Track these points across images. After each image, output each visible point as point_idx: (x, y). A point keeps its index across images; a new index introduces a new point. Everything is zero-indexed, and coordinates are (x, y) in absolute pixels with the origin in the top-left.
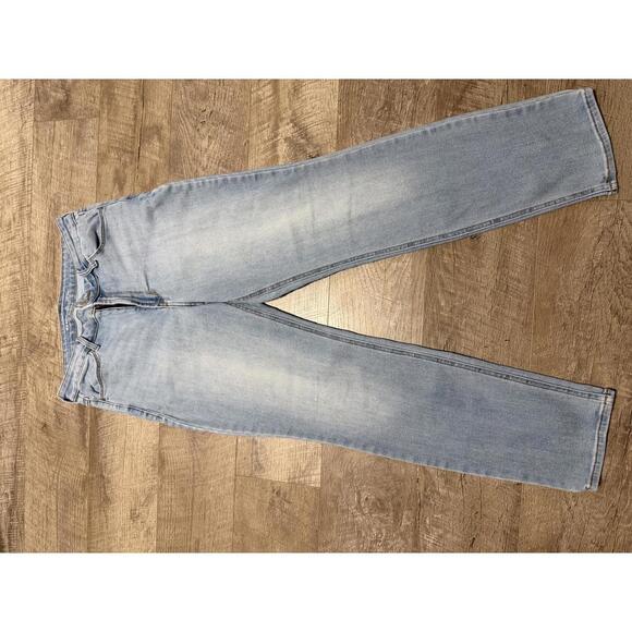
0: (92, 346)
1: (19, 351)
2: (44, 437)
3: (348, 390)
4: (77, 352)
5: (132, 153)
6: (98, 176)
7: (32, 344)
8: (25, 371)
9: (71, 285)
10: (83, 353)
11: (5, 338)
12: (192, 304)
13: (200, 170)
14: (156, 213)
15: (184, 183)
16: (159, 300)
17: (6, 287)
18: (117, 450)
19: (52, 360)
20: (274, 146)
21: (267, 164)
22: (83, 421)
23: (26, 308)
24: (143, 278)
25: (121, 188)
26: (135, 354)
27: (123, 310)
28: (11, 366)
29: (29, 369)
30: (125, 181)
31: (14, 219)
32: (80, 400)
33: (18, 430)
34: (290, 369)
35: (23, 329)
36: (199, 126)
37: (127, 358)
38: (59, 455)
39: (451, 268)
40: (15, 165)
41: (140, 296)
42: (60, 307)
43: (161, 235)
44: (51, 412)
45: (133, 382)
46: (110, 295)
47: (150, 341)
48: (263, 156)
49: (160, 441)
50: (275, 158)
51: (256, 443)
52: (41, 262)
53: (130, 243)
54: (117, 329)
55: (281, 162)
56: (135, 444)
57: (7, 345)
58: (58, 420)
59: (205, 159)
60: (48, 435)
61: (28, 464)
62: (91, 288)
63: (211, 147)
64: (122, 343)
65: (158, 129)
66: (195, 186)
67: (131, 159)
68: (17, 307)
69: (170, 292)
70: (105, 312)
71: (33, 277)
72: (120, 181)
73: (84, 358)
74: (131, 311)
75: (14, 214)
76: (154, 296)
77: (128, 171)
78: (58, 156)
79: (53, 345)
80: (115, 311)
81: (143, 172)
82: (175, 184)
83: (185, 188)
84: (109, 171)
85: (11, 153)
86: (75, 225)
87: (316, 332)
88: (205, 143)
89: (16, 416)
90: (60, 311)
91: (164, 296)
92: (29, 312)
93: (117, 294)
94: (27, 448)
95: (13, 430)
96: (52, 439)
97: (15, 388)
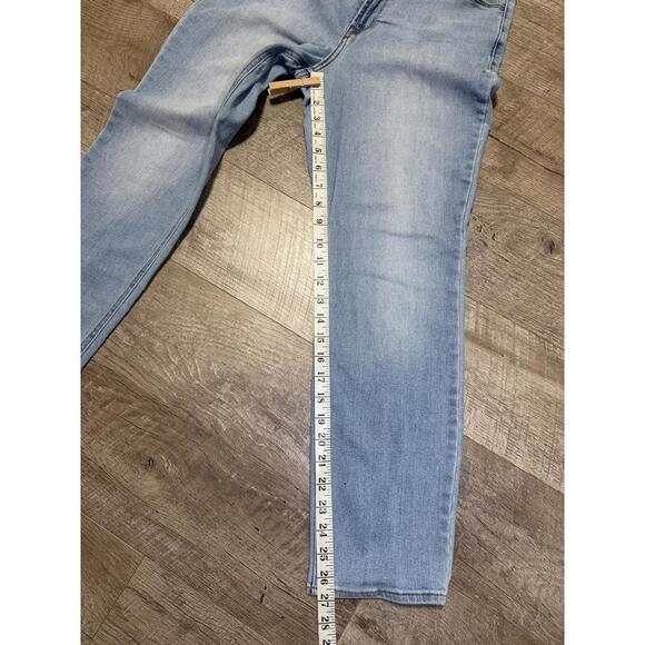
36: (479, 223)
39: (132, 419)
65: (507, 172)
69: (359, 46)
78: (551, 40)
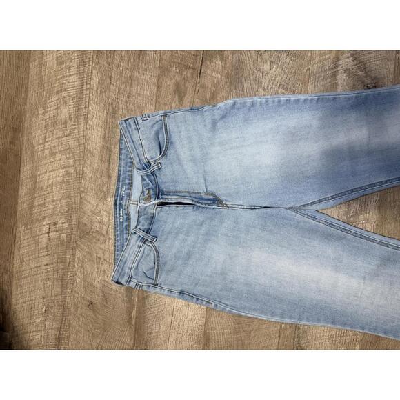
0: (148, 237)
1: (69, 236)
2: (90, 313)
3: (390, 289)
4: (133, 241)
5: (194, 69)
6: (159, 87)
7: (83, 231)
8: (73, 255)
9: (127, 181)
10: (139, 243)
11: (55, 224)
12: (252, 208)
13: (261, 90)
14: (219, 124)
15: (248, 100)
16: (217, 201)
17: (58, 179)
18: (163, 328)
19: (102, 246)
20: (334, 75)
21: (326, 90)
22: (130, 301)
23: (78, 200)
24: (202, 181)
25: (181, 100)
26: (193, 247)
27: (181, 208)
28: (59, 250)
29: (78, 254)
30: (185, 93)
31: (70, 118)
32: (133, 284)
33: (63, 306)
34: (337, 269)
35: (74, 217)
37: (186, 250)
38: (105, 330)
40: (74, 70)
41: (198, 196)
42: (116, 201)
43: (222, 144)
44: (98, 291)
45: (188, 271)
46: (169, 193)
47: (209, 236)
48: (323, 83)
49: (206, 322)
50: (334, 86)
51: (299, 329)
52: (96, 159)
53: (191, 149)
54: (174, 223)
55: (340, 89)
56: (181, 324)
57: (56, 231)
58: (105, 299)
59: (266, 81)
60: (94, 311)
61: (72, 335)
62: (151, 186)
63: (273, 71)
64: (181, 237)
66: (258, 104)
67: (193, 74)
68: (69, 197)
69: (230, 195)
70: (165, 208)
71: (87, 171)
72: (180, 93)
73: (140, 247)
74: (189, 209)
75: (70, 115)
76: (212, 197)
77: (189, 85)
78: (119, 65)
79: (104, 232)
80: (174, 207)
81: (204, 86)
82: (239, 100)
83: (248, 105)
84: (169, 83)
85: (71, 59)
86: (137, 129)
87: (366, 238)
88: (267, 67)
89: (62, 293)
90: (115, 204)
91: (223, 198)
92: (81, 203)
93: (176, 193)
94: (72, 322)
95: (59, 306)
96: (98, 315)
97: (63, 269)
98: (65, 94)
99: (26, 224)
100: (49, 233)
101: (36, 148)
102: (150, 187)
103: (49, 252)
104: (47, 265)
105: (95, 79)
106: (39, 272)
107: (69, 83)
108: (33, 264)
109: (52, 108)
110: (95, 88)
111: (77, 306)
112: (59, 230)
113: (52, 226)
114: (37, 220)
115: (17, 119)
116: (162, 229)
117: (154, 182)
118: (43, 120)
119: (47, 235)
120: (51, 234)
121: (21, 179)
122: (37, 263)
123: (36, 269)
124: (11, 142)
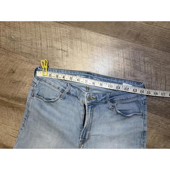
0: (64, 94)
2: (8, 70)
10: (61, 88)
11: (67, 56)
16: (84, 141)
33: (14, 52)
57: (62, 55)
60: (9, 73)
73: (58, 88)
76: (87, 138)
89: (22, 53)
94: (3, 56)
95: (14, 49)
96: (6, 75)
97: (37, 56)
98: (154, 79)
99: (70, 33)
100: (62, 50)
101: (121, 51)
102: (98, 99)
103: (49, 48)
104: (41, 45)
105: (159, 103)
106: (37, 38)
107: (161, 83)
108: (43, 34)
109: (146, 68)
110: (152, 102)
111: (13, 62)
112: (62, 58)
113: (66, 53)
114: (72, 43)
115: (146, 39)
116: (70, 102)
117: (101, 102)
118: (140, 59)
119: (60, 48)
120: (61, 51)
121: (102, 35)
122: (43, 37)
123: (39, 35)
124: (130, 31)
